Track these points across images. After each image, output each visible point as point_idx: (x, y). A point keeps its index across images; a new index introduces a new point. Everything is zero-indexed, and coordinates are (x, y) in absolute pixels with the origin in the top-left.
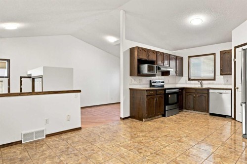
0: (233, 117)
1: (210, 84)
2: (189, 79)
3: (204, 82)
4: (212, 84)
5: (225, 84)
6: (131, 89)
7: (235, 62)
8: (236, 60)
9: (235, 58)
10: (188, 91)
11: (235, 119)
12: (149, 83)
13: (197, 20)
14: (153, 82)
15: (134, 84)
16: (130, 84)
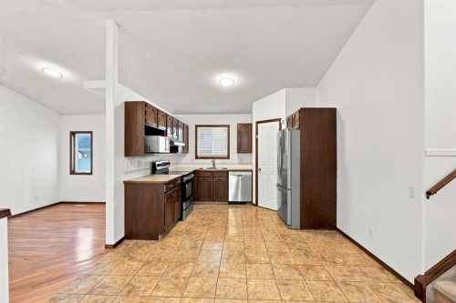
0: (254, 202)
1: (223, 163)
2: (197, 158)
3: (217, 161)
4: (226, 164)
5: (240, 164)
6: (126, 184)
7: (257, 140)
8: (259, 137)
9: (257, 134)
10: (202, 174)
11: (256, 205)
12: (149, 166)
13: (227, 80)
14: (158, 165)
15: (131, 172)
16: (126, 173)
